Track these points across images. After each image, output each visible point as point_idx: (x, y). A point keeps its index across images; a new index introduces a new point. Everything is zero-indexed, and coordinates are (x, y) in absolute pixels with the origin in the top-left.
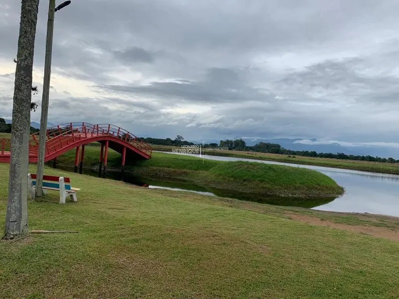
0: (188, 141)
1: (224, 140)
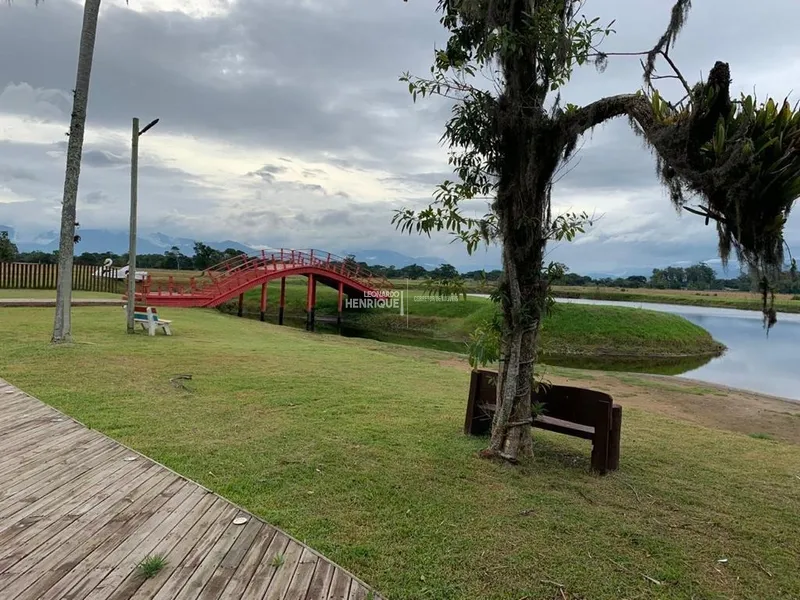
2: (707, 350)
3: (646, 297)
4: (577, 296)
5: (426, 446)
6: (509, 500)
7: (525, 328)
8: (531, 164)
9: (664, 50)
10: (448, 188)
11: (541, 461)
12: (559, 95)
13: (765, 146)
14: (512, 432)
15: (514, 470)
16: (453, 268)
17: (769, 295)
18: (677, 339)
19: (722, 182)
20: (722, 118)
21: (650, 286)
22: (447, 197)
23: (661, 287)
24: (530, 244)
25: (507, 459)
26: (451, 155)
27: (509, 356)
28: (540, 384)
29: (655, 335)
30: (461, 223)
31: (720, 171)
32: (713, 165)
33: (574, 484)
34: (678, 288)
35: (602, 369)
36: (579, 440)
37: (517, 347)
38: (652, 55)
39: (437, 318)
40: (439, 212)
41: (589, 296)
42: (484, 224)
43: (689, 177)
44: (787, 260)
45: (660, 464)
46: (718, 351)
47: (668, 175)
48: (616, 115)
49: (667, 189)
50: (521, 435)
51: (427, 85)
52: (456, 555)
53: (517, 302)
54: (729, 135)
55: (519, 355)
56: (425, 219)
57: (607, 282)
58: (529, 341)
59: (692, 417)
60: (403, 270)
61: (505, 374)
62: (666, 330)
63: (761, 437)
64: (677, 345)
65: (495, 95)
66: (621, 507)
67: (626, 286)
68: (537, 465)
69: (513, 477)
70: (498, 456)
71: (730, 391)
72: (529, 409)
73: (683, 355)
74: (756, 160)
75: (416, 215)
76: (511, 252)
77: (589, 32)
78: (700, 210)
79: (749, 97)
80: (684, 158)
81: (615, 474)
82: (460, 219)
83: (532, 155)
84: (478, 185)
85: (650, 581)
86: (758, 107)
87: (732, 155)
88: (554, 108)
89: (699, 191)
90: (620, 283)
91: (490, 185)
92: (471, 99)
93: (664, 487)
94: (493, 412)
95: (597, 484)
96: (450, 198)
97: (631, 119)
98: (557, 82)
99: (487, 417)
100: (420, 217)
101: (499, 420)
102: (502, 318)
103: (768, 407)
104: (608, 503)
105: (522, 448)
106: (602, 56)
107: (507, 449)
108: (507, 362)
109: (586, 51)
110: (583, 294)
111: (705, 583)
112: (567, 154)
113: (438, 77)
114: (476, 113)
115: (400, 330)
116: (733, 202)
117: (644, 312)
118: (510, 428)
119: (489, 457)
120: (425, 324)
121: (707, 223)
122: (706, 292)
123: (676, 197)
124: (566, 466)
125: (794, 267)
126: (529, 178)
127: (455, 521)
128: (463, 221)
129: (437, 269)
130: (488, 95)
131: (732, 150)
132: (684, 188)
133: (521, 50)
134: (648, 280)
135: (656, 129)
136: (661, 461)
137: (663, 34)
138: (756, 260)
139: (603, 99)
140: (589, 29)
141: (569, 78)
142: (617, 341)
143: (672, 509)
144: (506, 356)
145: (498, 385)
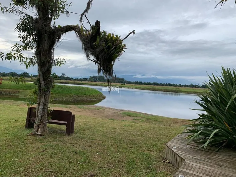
0: (69, 77)
1: (92, 76)
2: (101, 98)
3: (87, 84)
4: (68, 83)
5: (9, 134)
6: (38, 147)
7: (45, 93)
8: (46, 41)
9: (85, 14)
10: (17, 46)
11: (50, 134)
12: (55, 21)
13: (108, 45)
14: (41, 126)
15: (41, 138)
16: (28, 74)
17: (110, 83)
18: (94, 95)
19: (98, 53)
20: (98, 36)
21: (89, 81)
22: (17, 49)
23: (92, 81)
24: (47, 67)
25: (39, 135)
26: (19, 35)
27: (40, 102)
28: (50, 110)
29: (89, 94)
30: (23, 58)
31: (98, 50)
32: (96, 48)
33: (60, 139)
34: (96, 82)
35: (74, 104)
36: (63, 126)
37: (43, 99)
38: (82, 15)
39: (20, 91)
40: (15, 54)
41: (72, 83)
42: (31, 59)
43: (90, 51)
44: (114, 75)
45: (85, 130)
46: (104, 98)
47: (85, 50)
48: (72, 30)
49: (85, 54)
50: (44, 126)
51: (8, 9)
52: (17, 169)
53: (43, 85)
54: (100, 41)
55: (43, 102)
56: (9, 56)
57: (77, 80)
58: (47, 97)
59: (96, 116)
60: (8, 73)
61: (39, 108)
62: (92, 93)
63: (111, 119)
64: (94, 97)
65: (34, 18)
66: (73, 144)
67: (82, 81)
68: (49, 135)
69: (41, 140)
70: (36, 134)
71: (106, 108)
72: (46, 118)
73: (95, 99)
74: (106, 49)
75: (5, 54)
76: (41, 69)
77: (64, 4)
78: (93, 60)
79: (105, 31)
80: (89, 46)
81: (72, 135)
82: (23, 57)
83: (47, 39)
84: (29, 46)
85: (78, 163)
86: (107, 35)
87: (100, 46)
88: (54, 25)
89: (93, 55)
90: (81, 80)
91: (34, 47)
92: (26, 17)
93: (85, 136)
94: (35, 120)
95: (67, 138)
96: (18, 50)
97: (75, 32)
98: (55, 18)
99: (32, 122)
100: (7, 55)
101: (36, 123)
102: (37, 90)
103: (114, 111)
104: (70, 143)
105: (44, 131)
106: (68, 12)
107: (39, 132)
108: (39, 104)
109: (63, 10)
110: (70, 83)
111: (93, 161)
112: (58, 40)
113: (12, 7)
114: (28, 22)
115: (5, 95)
116: (101, 59)
117: (86, 88)
118: (40, 125)
119: (33, 135)
120: (16, 93)
121: (95, 64)
122: (102, 83)
123: (87, 56)
124: (59, 134)
125: (115, 76)
126: (46, 46)
127: (18, 158)
128: (24, 58)
129: (22, 74)
130: (32, 17)
131: (100, 45)
132: (89, 54)
133: (43, 5)
134: (88, 79)
135: (82, 36)
136: (85, 129)
137: (85, 10)
138: (107, 74)
139: (68, 25)
140: (64, 3)
141: (59, 17)
142: (79, 96)
143: (87, 142)
144: (39, 102)
145: (36, 112)
